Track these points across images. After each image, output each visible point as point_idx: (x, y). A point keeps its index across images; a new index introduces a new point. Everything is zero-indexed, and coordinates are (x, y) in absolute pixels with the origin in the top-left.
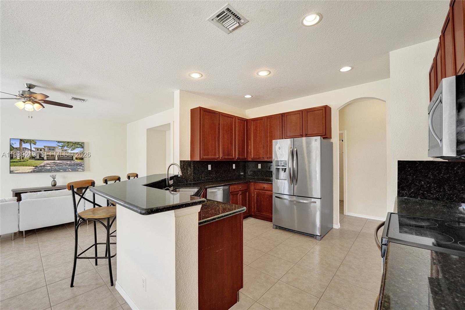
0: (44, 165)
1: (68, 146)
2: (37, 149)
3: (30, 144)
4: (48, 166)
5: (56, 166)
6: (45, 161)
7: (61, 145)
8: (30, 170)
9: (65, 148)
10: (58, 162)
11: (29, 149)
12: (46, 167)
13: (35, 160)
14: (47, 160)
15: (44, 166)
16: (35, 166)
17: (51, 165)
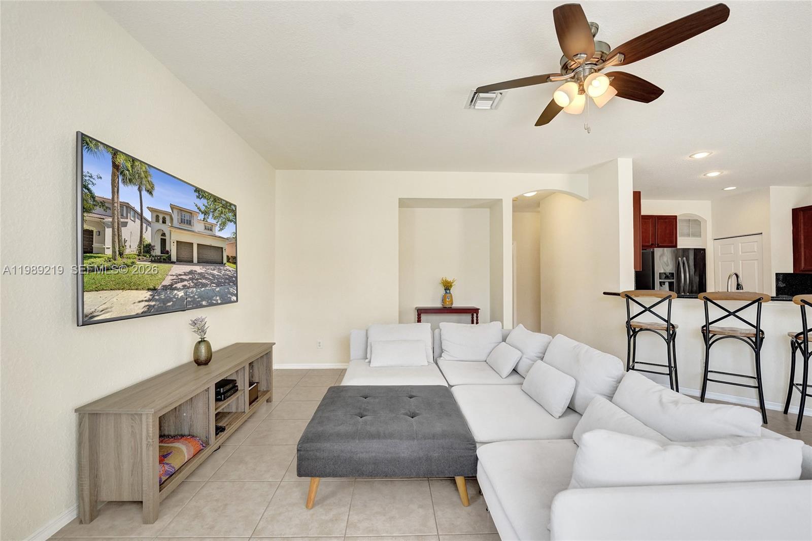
0: (172, 285)
1: (216, 214)
2: (155, 215)
3: (140, 190)
4: (179, 285)
5: (196, 286)
6: (175, 266)
7: (203, 208)
8: (140, 308)
9: (211, 220)
10: (199, 269)
11: (135, 212)
12: (176, 289)
13: (152, 261)
14: (177, 260)
15: (171, 287)
16: (151, 287)
17: (186, 283)
